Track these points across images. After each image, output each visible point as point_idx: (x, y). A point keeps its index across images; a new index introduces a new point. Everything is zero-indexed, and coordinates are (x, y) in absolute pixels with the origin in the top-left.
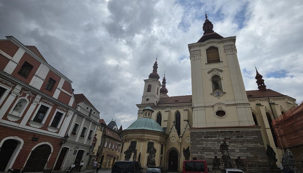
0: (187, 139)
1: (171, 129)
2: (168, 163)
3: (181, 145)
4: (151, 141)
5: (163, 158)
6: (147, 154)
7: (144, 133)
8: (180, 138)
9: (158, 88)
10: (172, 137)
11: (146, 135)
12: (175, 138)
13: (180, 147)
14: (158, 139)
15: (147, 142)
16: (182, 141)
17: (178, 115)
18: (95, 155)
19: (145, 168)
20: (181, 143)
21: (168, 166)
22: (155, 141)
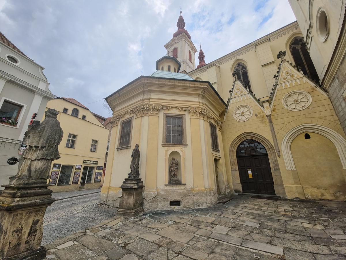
0: (289, 103)
1: (230, 91)
2: (237, 174)
3: (271, 121)
4: (174, 112)
5: (222, 162)
6: (166, 148)
7: (149, 92)
8: (262, 106)
9: (190, 52)
10: (238, 108)
11: (153, 96)
12: (246, 110)
13: (268, 128)
14: (197, 105)
15: (161, 115)
16: (274, 110)
17: (240, 70)
18: (99, 165)
19: (163, 193)
20: (269, 116)
21: (239, 181)
22: (186, 113)
